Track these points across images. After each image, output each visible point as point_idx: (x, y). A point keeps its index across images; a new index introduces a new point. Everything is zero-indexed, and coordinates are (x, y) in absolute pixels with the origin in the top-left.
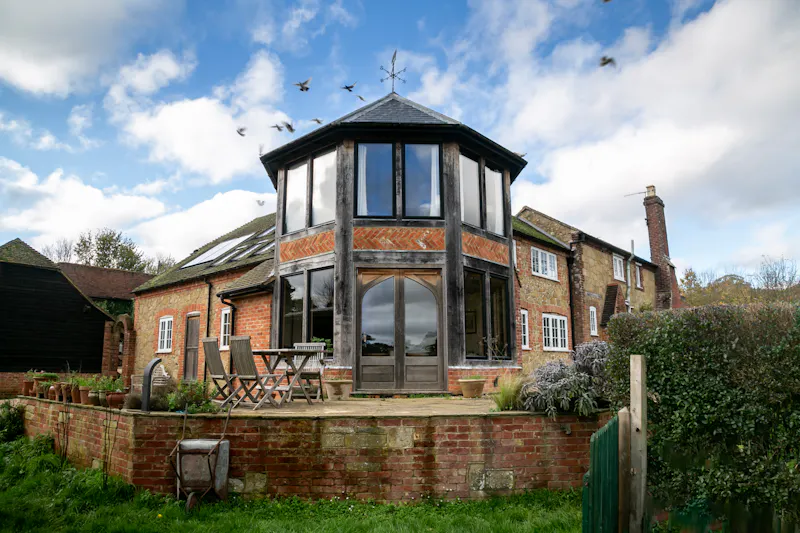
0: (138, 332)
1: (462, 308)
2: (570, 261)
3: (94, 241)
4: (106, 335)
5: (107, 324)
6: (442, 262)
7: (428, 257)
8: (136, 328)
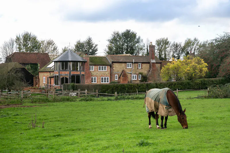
0: (40, 79)
1: (71, 80)
2: (111, 67)
3: (21, 37)
4: (34, 79)
5: (34, 77)
6: (69, 75)
7: (67, 75)
8: (39, 78)
